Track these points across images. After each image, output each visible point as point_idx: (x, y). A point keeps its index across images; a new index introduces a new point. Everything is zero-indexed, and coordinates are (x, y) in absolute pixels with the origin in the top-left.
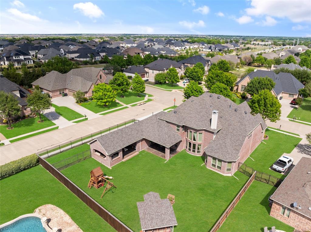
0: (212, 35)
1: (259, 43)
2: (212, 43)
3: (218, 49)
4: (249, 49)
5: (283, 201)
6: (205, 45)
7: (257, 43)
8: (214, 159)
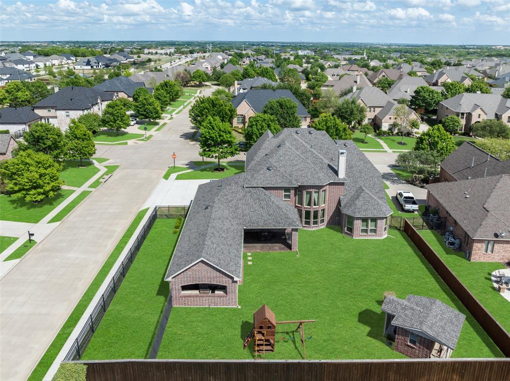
0: (59, 42)
1: (157, 52)
2: (81, 55)
3: (104, 65)
4: (151, 61)
5: (486, 236)
6: (72, 58)
7: (154, 51)
8: (365, 220)
